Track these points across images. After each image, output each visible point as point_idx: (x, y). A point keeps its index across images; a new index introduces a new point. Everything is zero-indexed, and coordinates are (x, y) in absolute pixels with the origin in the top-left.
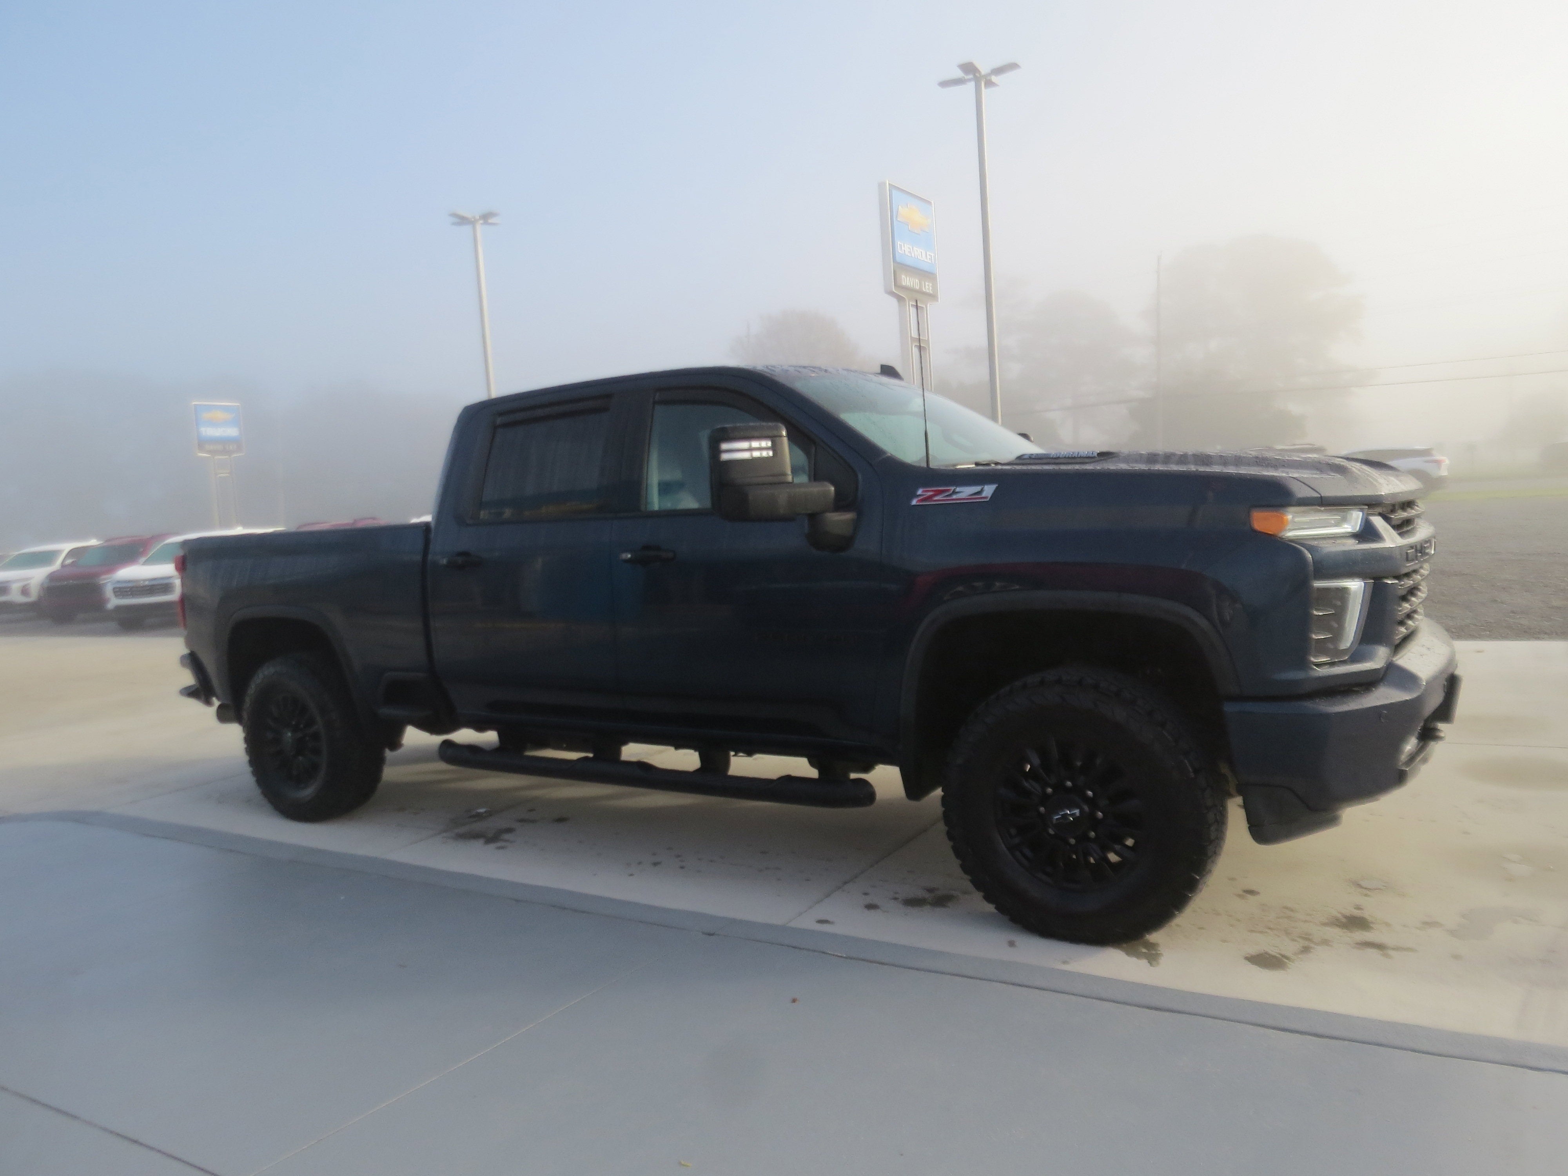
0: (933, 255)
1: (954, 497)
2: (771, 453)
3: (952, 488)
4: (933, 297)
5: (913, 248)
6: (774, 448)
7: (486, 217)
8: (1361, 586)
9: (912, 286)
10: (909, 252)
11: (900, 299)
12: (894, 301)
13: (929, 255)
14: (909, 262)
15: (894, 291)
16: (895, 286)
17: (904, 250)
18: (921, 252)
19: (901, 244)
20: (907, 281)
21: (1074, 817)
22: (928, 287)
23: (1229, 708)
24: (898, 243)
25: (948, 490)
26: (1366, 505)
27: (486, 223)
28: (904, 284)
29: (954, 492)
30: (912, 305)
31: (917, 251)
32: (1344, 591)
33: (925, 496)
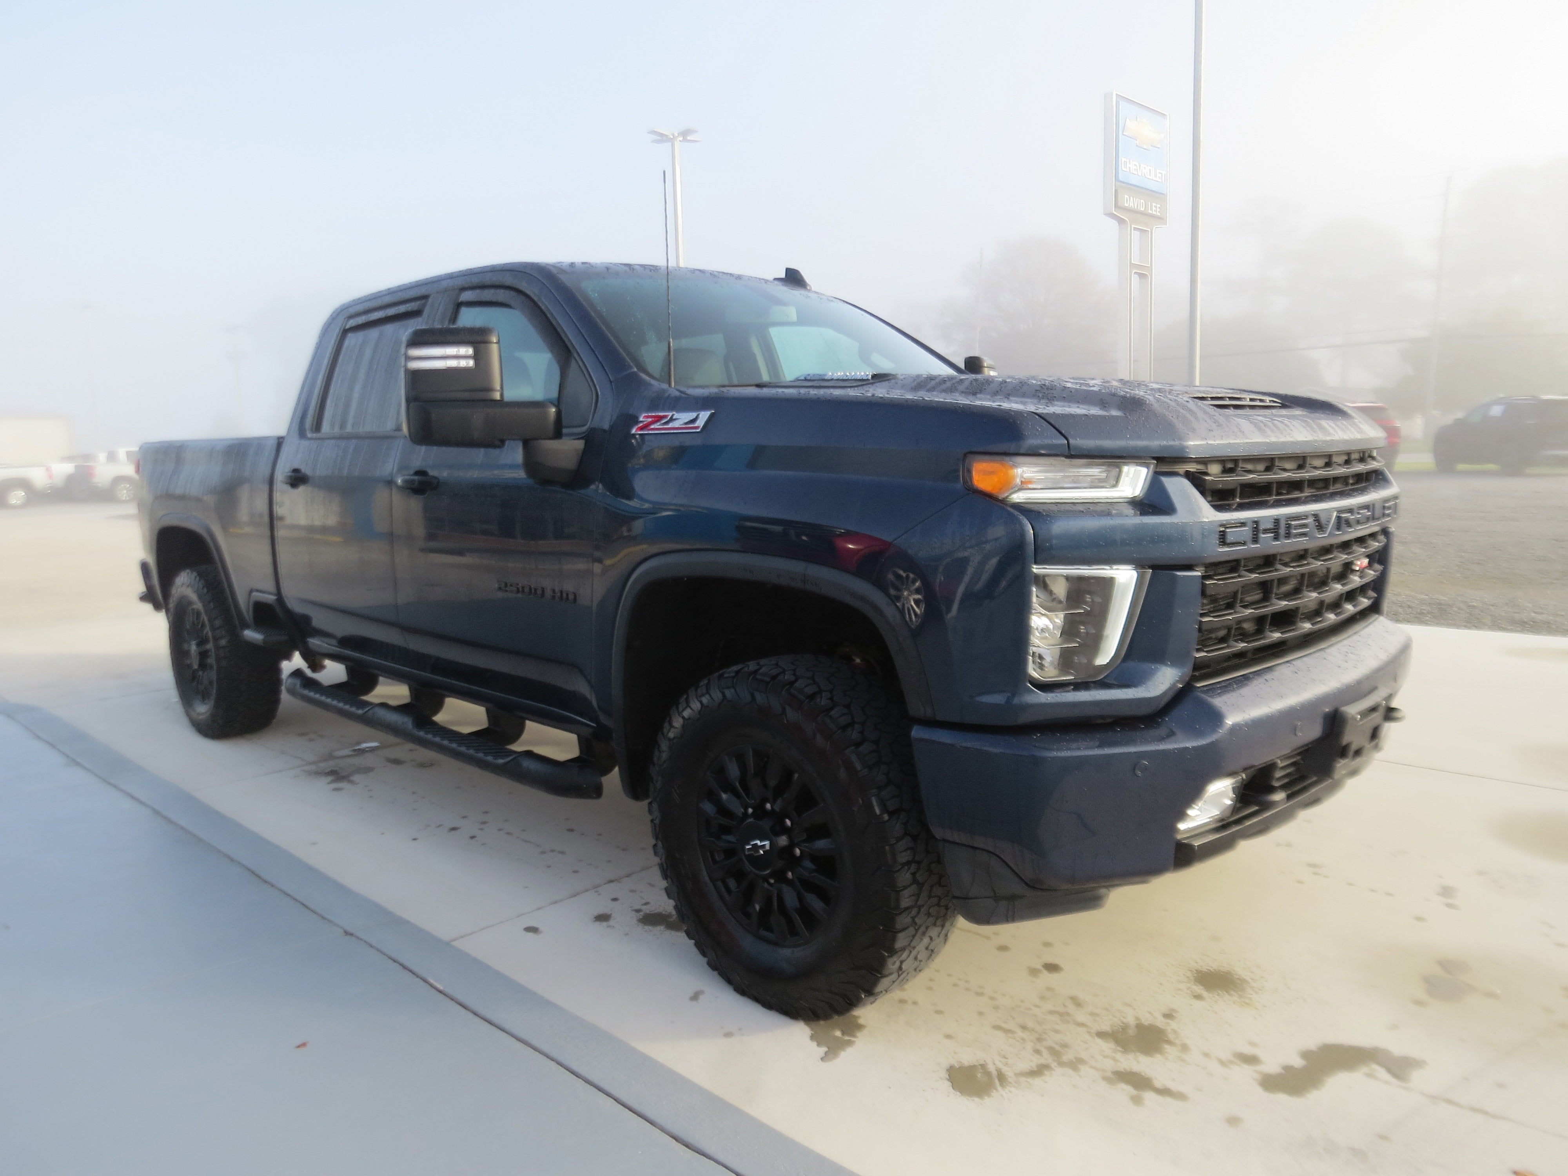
0: (1164, 173)
1: (670, 425)
2: (471, 363)
3: (670, 414)
4: (1161, 219)
5: (1140, 166)
6: (476, 357)
7: (685, 134)
8: (1132, 576)
9: (1136, 207)
10: (1135, 169)
11: (1121, 221)
12: (1114, 223)
13: (1160, 173)
14: (1134, 180)
15: (1115, 213)
16: (1115, 207)
17: (1130, 168)
18: (1150, 170)
19: (1126, 160)
20: (1130, 201)
21: (764, 850)
22: (1154, 209)
23: (917, 732)
24: (1122, 159)
25: (665, 417)
26: (1154, 458)
27: (685, 140)
28: (1126, 205)
29: (672, 420)
30: (1134, 228)
31: (1145, 168)
32: (1109, 583)
33: (645, 423)
